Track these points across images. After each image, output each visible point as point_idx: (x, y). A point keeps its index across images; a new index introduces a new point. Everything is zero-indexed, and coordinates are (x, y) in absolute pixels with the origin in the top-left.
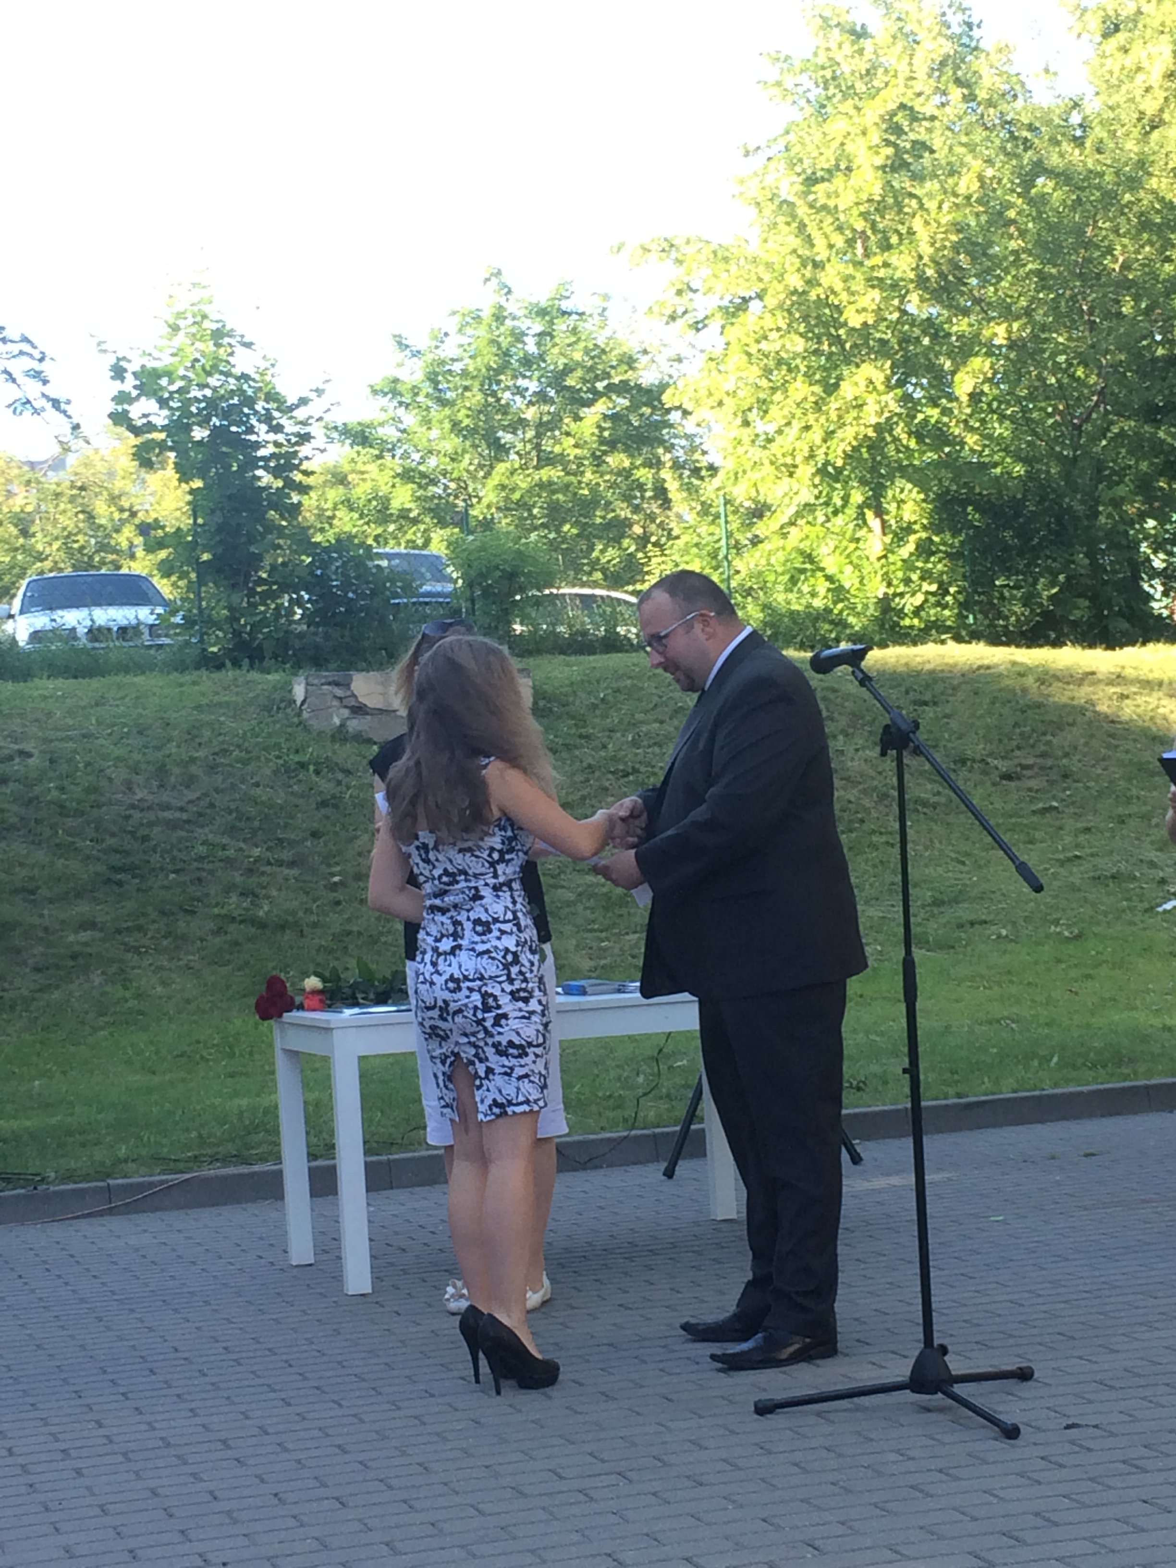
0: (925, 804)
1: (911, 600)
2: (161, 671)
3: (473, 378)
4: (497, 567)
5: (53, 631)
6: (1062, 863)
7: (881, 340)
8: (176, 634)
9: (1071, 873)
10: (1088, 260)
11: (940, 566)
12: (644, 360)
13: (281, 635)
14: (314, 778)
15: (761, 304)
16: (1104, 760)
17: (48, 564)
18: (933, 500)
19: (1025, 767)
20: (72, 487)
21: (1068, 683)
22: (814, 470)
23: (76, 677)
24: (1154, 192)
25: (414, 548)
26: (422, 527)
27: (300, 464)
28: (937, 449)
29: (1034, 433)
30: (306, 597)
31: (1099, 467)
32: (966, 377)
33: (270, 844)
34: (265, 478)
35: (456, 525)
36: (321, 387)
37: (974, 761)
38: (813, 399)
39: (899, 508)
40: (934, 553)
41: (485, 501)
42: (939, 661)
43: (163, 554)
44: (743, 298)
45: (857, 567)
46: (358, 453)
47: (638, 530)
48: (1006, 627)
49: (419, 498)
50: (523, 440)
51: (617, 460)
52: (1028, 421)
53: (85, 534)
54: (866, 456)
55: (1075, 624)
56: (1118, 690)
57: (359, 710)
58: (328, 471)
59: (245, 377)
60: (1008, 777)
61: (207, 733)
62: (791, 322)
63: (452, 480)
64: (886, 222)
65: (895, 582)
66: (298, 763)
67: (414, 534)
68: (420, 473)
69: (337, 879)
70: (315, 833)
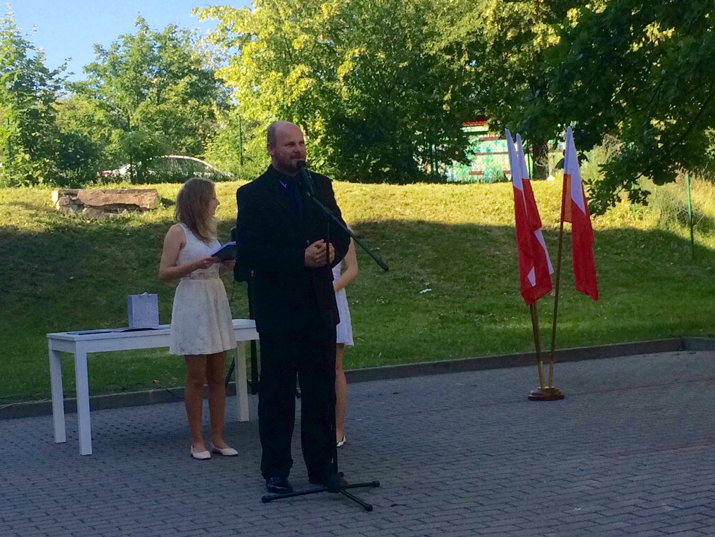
1: (319, 163)
3: (130, 65)
4: (142, 146)
12: (204, 59)
14: (62, 234)
15: (257, 37)
16: (398, 231)
18: (328, 121)
22: (278, 108)
26: (107, 128)
27: (55, 100)
28: (330, 100)
31: (397, 109)
32: (342, 70)
33: (42, 262)
36: (64, 66)
38: (279, 78)
39: (313, 124)
41: (135, 118)
46: (80, 96)
47: (201, 132)
50: (152, 92)
51: (193, 102)
57: (82, 205)
58: (67, 103)
62: (269, 45)
63: (121, 108)
65: (312, 155)
66: (55, 228)
67: (105, 131)
68: (107, 105)
69: (71, 278)
70: (62, 258)
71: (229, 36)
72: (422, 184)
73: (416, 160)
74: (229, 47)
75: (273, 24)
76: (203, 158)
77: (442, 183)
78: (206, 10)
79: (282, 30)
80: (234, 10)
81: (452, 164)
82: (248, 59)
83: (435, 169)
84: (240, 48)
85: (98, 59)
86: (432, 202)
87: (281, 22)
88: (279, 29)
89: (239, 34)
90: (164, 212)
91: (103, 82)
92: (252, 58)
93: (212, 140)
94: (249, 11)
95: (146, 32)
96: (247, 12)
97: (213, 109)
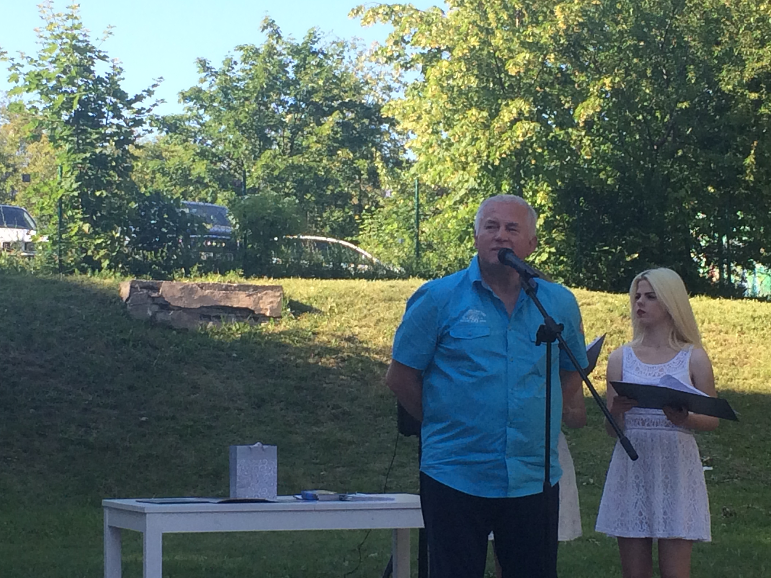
3: (252, 92)
4: (263, 218)
11: (560, 237)
12: (366, 88)
15: (451, 55)
18: (557, 192)
25: (205, 202)
26: (211, 190)
27: (134, 140)
28: (560, 157)
30: (133, 230)
31: (669, 177)
32: (583, 111)
35: (235, 189)
36: (151, 89)
38: (482, 120)
39: (534, 195)
40: (555, 227)
41: (255, 175)
44: (439, 50)
47: (355, 201)
49: (210, 170)
50: (283, 137)
52: (623, 143)
54: (514, 160)
57: (165, 307)
62: (470, 67)
63: (233, 159)
64: (536, 5)
66: (122, 339)
67: (206, 193)
68: (212, 153)
69: (144, 419)
70: (131, 388)
71: (406, 52)
72: (704, 298)
73: (695, 259)
74: (407, 68)
75: (477, 34)
76: (356, 243)
77: (736, 298)
78: (373, 11)
79: (490, 44)
80: (417, 11)
81: (753, 268)
82: (434, 87)
83: (726, 276)
84: (424, 71)
85: (203, 81)
86: (720, 327)
87: (489, 32)
88: (485, 43)
89: (424, 48)
90: (293, 323)
91: (207, 118)
92: (442, 86)
93: (372, 215)
94: (441, 14)
95: (277, 42)
96: (437, 14)
97: (376, 165)
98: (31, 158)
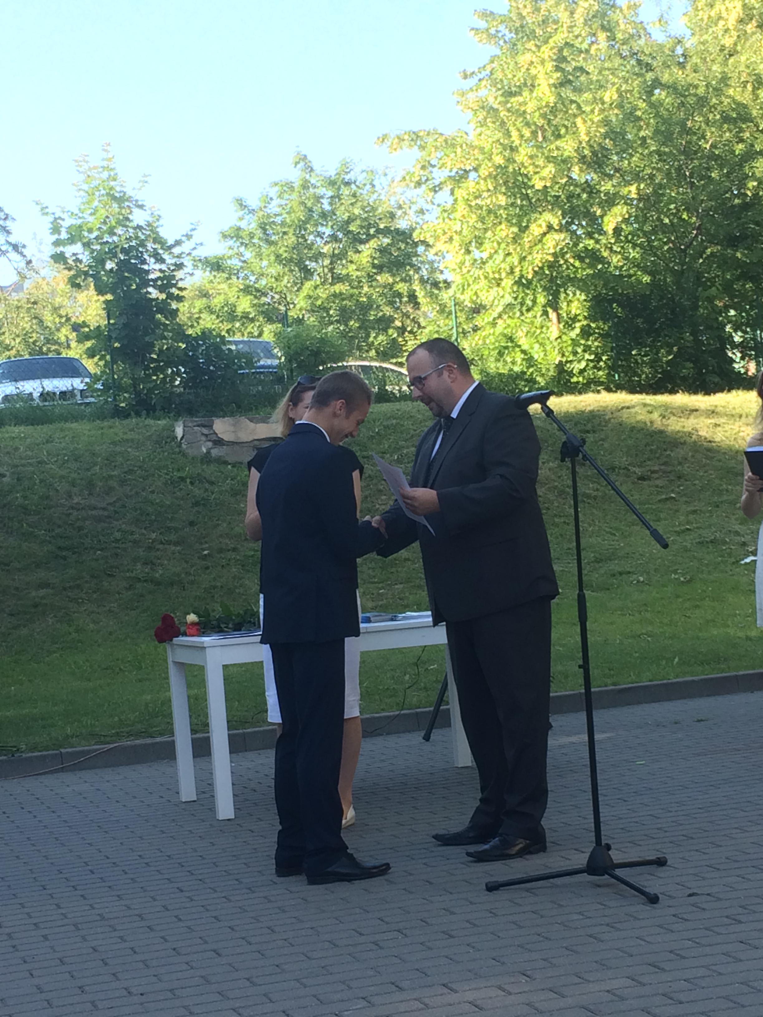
0: (589, 496)
1: (577, 366)
2: (89, 420)
3: (290, 226)
4: (307, 348)
5: (17, 395)
6: (678, 533)
7: (555, 196)
8: (98, 396)
9: (685, 540)
10: (689, 142)
11: (596, 344)
12: (399, 213)
13: (168, 395)
14: (190, 487)
15: (477, 175)
16: (704, 466)
17: (13, 352)
18: (591, 300)
19: (653, 472)
20: (28, 302)
21: (680, 417)
22: (513, 282)
23: (33, 425)
24: (729, 97)
25: (252, 337)
26: (257, 324)
27: (177, 284)
28: (592, 266)
29: (655, 255)
30: (183, 370)
31: (698, 277)
32: (611, 219)
33: (162, 530)
34: (154, 293)
35: (279, 321)
36: (189, 233)
37: (620, 468)
38: (511, 236)
39: (568, 305)
40: (591, 335)
41: (298, 307)
42: (596, 405)
43: (89, 344)
44: (465, 170)
45: (541, 344)
46: (215, 276)
47: (398, 323)
48: (640, 381)
49: (255, 305)
50: (323, 267)
51: (384, 278)
52: (652, 247)
53: (37, 332)
54: (547, 272)
55: (684, 379)
56: (713, 421)
57: (219, 442)
58: (196, 290)
59: (139, 227)
60: (642, 478)
61: (120, 459)
62: (497, 185)
63: (276, 293)
64: (557, 120)
65: (567, 354)
66: (180, 477)
67: (253, 328)
68: (255, 288)
69: (206, 552)
70: (192, 524)
71: (434, 175)
72: (740, 392)
73: (730, 354)
74: (436, 192)
75: (501, 153)
76: (400, 364)
78: (399, 138)
79: (515, 161)
80: (441, 134)
82: (463, 208)
84: (452, 193)
85: (241, 219)
87: (513, 149)
88: (510, 160)
89: (450, 170)
91: (248, 254)
92: (470, 206)
93: (415, 336)
94: (465, 136)
95: (310, 176)
96: (462, 137)
97: (414, 288)
98: (80, 306)
